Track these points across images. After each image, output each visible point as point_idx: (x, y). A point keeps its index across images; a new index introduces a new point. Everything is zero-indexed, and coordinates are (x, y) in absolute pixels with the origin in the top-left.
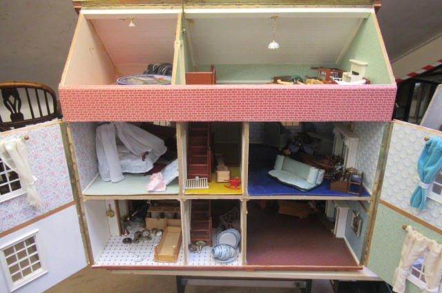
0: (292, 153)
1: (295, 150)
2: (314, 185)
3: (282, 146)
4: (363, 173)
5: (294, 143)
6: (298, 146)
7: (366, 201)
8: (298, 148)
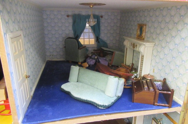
0: (89, 66)
1: (92, 62)
2: (115, 98)
3: (81, 60)
4: (165, 79)
5: (91, 57)
6: (94, 59)
7: (175, 113)
8: (94, 61)
